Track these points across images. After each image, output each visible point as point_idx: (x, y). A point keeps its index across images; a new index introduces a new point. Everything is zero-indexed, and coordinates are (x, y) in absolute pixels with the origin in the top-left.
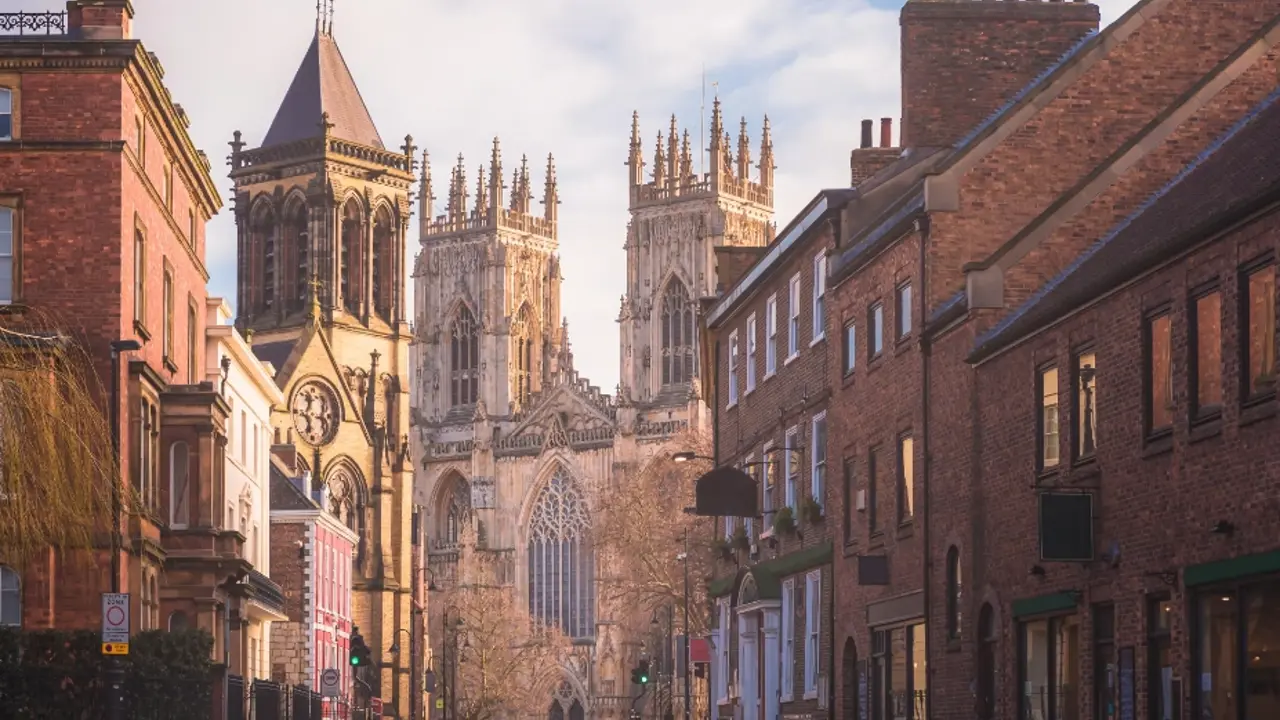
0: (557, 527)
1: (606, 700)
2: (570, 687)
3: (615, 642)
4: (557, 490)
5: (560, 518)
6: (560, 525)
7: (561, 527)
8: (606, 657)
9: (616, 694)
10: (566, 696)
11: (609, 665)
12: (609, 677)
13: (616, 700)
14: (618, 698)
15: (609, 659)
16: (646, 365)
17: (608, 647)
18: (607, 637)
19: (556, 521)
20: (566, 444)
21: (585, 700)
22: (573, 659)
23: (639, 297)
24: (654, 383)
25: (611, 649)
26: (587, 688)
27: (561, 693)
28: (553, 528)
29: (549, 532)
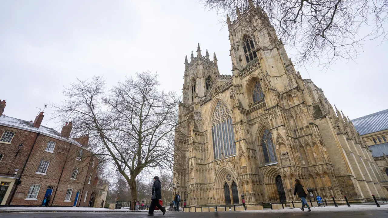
0: (219, 119)
1: (244, 176)
2: (230, 176)
3: (244, 148)
4: (218, 108)
5: (220, 116)
6: (220, 118)
7: (221, 119)
8: (241, 156)
9: (248, 173)
10: (229, 180)
11: (243, 160)
12: (244, 165)
13: (248, 176)
14: (250, 174)
15: (243, 157)
16: (240, 60)
17: (241, 151)
18: (240, 146)
19: (219, 117)
20: (219, 93)
21: (236, 180)
22: (229, 163)
23: (235, 46)
24: (244, 63)
25: (242, 152)
26: (236, 174)
27: (227, 179)
28: (219, 120)
29: (217, 121)
